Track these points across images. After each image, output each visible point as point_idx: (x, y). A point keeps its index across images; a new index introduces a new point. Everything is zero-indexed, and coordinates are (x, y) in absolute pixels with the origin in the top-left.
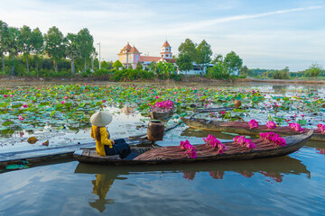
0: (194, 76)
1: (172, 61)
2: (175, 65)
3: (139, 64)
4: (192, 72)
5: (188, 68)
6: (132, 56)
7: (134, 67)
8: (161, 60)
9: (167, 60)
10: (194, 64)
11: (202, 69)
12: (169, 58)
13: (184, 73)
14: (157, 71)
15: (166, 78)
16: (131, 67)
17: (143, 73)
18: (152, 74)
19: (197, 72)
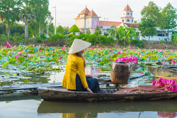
0: (158, 43)
1: (134, 26)
2: (137, 30)
3: (98, 28)
4: (155, 38)
5: (152, 33)
6: (90, 20)
7: (92, 32)
8: (122, 25)
9: (129, 25)
10: (158, 29)
11: (167, 35)
12: (130, 22)
13: (147, 38)
14: (118, 37)
15: (127, 44)
16: (89, 32)
17: (102, 38)
18: (111, 40)
19: (162, 38)
